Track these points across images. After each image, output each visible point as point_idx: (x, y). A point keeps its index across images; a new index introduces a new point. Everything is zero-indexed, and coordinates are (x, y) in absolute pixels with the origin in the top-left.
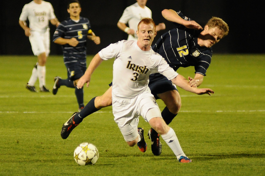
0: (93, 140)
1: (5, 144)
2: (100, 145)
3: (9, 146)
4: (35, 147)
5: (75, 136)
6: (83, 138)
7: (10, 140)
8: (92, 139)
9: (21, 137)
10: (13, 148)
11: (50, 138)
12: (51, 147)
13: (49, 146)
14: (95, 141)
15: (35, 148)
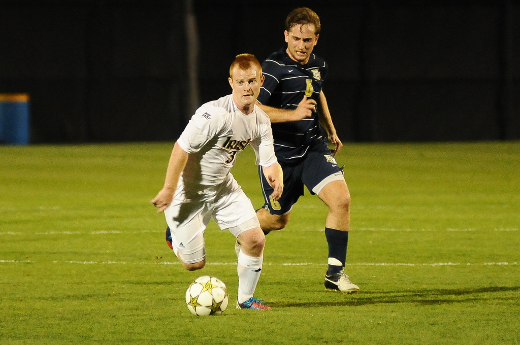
0: (432, 325)
1: (245, 331)
2: (448, 335)
3: (254, 337)
4: (308, 339)
5: (393, 315)
6: (411, 318)
7: (254, 324)
8: (431, 323)
9: (278, 317)
10: (263, 341)
11: (341, 320)
12: (343, 338)
13: (339, 336)
14: (436, 327)
15: (309, 341)
